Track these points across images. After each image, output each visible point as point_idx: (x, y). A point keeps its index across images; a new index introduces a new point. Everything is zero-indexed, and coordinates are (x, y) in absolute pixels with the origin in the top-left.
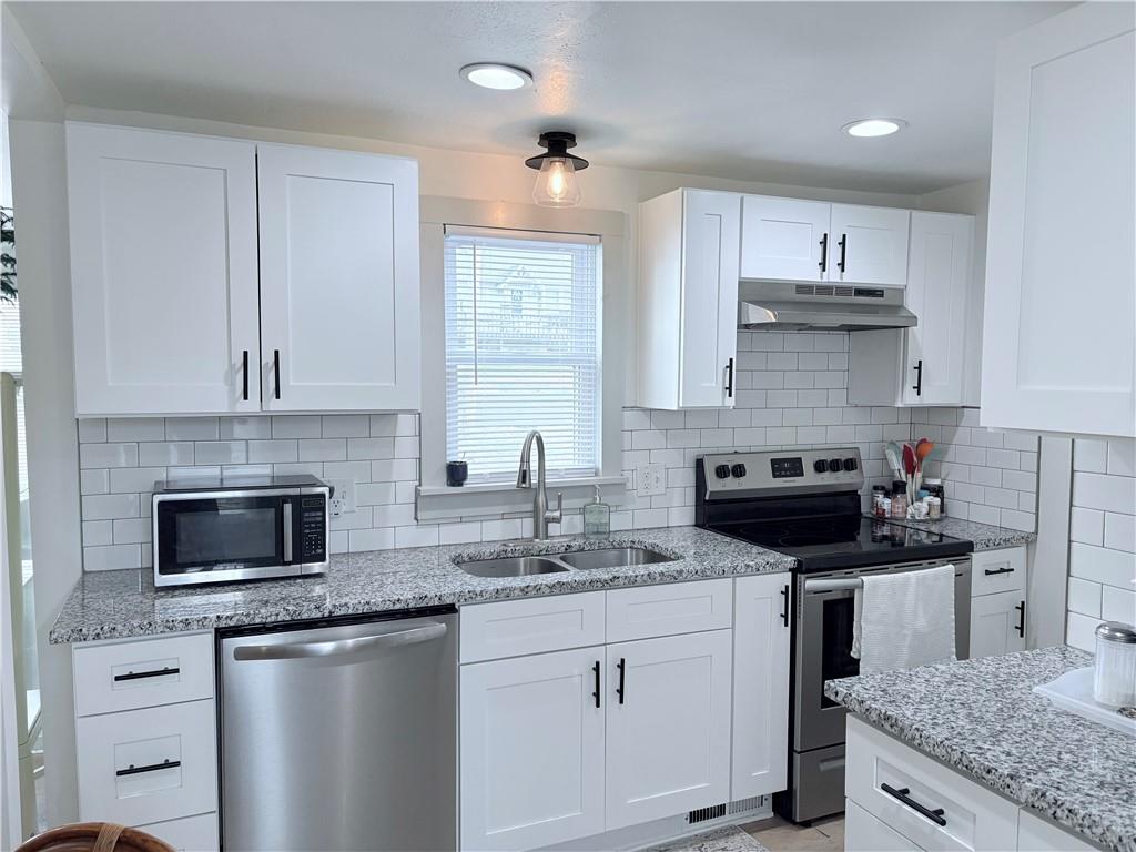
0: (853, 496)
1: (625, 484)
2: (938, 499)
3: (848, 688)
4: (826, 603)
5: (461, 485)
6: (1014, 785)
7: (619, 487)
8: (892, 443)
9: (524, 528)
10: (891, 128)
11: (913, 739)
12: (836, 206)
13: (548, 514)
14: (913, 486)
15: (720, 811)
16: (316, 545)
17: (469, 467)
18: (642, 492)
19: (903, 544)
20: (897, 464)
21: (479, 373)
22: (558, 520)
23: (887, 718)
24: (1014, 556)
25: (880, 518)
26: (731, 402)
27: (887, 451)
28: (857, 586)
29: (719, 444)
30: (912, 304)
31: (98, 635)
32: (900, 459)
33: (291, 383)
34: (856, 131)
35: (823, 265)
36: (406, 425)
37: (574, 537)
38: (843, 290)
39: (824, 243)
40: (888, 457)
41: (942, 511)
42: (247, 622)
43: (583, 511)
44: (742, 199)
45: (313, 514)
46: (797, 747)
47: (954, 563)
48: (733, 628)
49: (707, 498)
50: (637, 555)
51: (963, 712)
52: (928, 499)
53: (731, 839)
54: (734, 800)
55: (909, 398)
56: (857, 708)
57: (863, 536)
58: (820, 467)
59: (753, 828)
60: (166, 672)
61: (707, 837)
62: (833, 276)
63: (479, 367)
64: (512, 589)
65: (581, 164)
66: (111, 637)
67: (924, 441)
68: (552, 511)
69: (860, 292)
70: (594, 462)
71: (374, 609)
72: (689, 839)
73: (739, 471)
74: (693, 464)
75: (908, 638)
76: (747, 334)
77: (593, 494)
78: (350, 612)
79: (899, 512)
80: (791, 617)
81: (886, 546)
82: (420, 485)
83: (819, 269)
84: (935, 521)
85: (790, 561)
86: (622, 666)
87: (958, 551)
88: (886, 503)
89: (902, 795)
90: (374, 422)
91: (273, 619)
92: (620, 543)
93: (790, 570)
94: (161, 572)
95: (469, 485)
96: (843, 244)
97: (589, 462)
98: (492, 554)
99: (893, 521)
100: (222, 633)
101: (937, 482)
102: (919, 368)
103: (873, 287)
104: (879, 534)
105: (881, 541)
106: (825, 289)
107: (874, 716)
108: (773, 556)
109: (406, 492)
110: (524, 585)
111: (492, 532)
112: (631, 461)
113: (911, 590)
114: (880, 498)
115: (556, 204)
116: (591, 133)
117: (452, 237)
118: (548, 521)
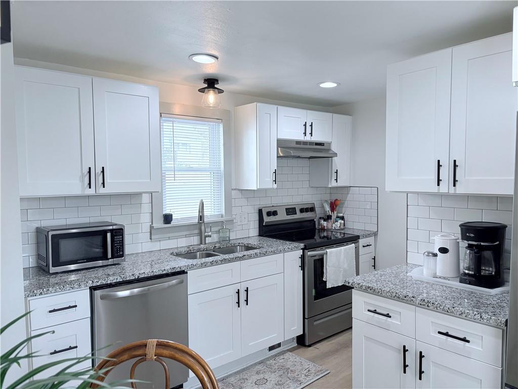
0: (312, 221)
1: (233, 220)
2: (343, 221)
3: (353, 280)
4: (315, 260)
5: (170, 223)
6: (414, 299)
7: (231, 221)
8: (326, 201)
9: (195, 240)
10: (335, 85)
11: (379, 292)
12: (309, 111)
13: (206, 234)
14: (334, 217)
15: (279, 345)
16: (120, 250)
17: (173, 216)
18: (239, 223)
19: (331, 238)
20: (328, 208)
21: (176, 176)
22: (210, 236)
23: (369, 287)
24: (370, 240)
25: (323, 229)
26: (275, 186)
27: (324, 204)
28: (324, 254)
29: (267, 203)
30: (334, 148)
31: (41, 293)
32: (329, 206)
33: (108, 181)
34: (323, 85)
35: (305, 133)
36: (146, 198)
37: (216, 243)
38: (311, 143)
39: (305, 125)
40: (325, 206)
41: (344, 226)
42: (104, 283)
43: (218, 232)
44: (277, 107)
45: (118, 237)
46: (306, 317)
47: (354, 243)
48: (284, 272)
49: (264, 224)
50: (242, 249)
51: (390, 283)
52: (340, 221)
53: (285, 355)
54: (285, 340)
55: (333, 184)
56: (357, 286)
57: (317, 237)
58: (302, 211)
59: (291, 350)
60: (70, 307)
61: (276, 356)
62: (308, 138)
63: (176, 173)
64: (207, 263)
65: (221, 91)
66: (47, 294)
67: (337, 199)
68: (208, 232)
69: (317, 144)
70: (221, 211)
71: (155, 274)
72: (269, 357)
73: (275, 213)
74: (258, 211)
75: (342, 271)
76: (280, 160)
77: (222, 225)
78: (146, 276)
79: (330, 227)
80: (303, 267)
81: (326, 240)
82: (152, 224)
83: (303, 135)
84: (343, 229)
85: (302, 245)
86: (247, 291)
87: (354, 239)
88: (325, 224)
89: (375, 312)
90: (132, 197)
91: (115, 281)
92: (234, 244)
93: (302, 249)
94: (53, 266)
95: (173, 223)
96: (311, 126)
97: (218, 212)
98: (185, 251)
99: (328, 230)
100: (93, 289)
101: (341, 215)
102: (337, 172)
103: (320, 142)
104: (322, 235)
105: (323, 238)
106: (305, 143)
107: (364, 288)
108: (296, 244)
109: (146, 228)
110: (211, 261)
111: (183, 243)
112: (235, 211)
113: (342, 253)
114: (322, 222)
115: (211, 107)
116: (225, 79)
117: (163, 119)
118: (206, 237)
